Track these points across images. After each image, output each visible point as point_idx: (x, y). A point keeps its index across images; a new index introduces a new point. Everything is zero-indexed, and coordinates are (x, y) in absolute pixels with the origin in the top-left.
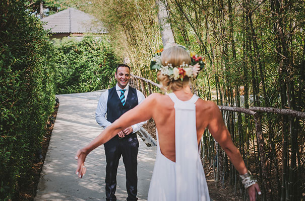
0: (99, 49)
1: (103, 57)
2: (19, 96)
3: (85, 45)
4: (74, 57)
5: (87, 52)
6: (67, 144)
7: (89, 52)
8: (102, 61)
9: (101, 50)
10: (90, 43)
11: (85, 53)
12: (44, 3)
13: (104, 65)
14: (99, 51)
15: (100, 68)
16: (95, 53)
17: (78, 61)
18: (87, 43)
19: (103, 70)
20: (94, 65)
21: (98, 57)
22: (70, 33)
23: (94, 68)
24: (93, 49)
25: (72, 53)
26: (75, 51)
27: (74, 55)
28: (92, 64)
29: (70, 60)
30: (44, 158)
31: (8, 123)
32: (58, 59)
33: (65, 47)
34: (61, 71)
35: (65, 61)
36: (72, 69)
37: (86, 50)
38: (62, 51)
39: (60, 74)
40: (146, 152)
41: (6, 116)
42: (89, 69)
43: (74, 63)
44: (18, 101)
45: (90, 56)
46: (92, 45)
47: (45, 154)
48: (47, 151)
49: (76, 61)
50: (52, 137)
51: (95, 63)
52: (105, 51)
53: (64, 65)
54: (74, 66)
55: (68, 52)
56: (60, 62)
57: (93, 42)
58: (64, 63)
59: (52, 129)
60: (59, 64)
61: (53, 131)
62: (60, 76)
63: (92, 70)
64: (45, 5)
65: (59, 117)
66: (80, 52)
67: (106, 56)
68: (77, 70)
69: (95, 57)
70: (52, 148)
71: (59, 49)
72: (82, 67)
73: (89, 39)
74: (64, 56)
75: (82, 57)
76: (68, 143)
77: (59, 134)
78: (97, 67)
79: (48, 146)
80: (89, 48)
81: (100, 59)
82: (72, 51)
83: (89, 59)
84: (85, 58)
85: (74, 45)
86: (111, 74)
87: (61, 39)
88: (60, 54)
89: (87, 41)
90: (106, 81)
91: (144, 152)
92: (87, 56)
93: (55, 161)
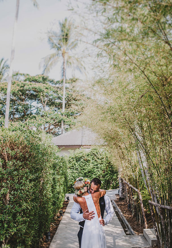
0: (103, 158)
1: (106, 165)
2: (32, 196)
3: (92, 155)
4: (84, 165)
5: (94, 161)
6: (68, 231)
7: (95, 161)
8: (105, 168)
9: (104, 160)
10: (96, 154)
11: (92, 161)
12: (64, 122)
13: (106, 171)
14: (102, 160)
15: (103, 173)
16: (99, 161)
17: (87, 168)
18: (93, 154)
19: (106, 175)
20: (98, 171)
21: (102, 165)
22: (81, 145)
23: (99, 173)
24: (98, 158)
25: (82, 162)
26: (84, 160)
27: (84, 163)
28: (97, 170)
29: (80, 166)
30: (52, 239)
31: (26, 211)
32: (72, 166)
33: (76, 157)
34: (74, 175)
35: (77, 167)
36: (82, 173)
37: (93, 159)
38: (75, 160)
39: (72, 178)
40: (124, 239)
41: (25, 207)
42: (94, 174)
43: (84, 169)
44: (32, 199)
45: (96, 164)
46: (97, 155)
47: (53, 237)
48: (54, 235)
49: (85, 168)
50: (60, 226)
51: (99, 170)
52: (107, 160)
53: (76, 170)
54: (84, 172)
55: (79, 160)
56: (73, 168)
57: (98, 153)
58: (76, 169)
59: (61, 220)
60: (72, 169)
61: (61, 221)
62: (72, 179)
63: (97, 175)
64: (65, 123)
65: (67, 211)
66: (88, 161)
67: (108, 164)
68: (86, 175)
69: (100, 165)
70: (58, 233)
71: (72, 158)
72: (89, 172)
73: (95, 151)
74: (76, 163)
75: (89, 165)
76: (70, 230)
77: (65, 224)
78: (101, 172)
79: (56, 232)
80: (95, 157)
81: (103, 167)
82: (82, 160)
83: (95, 167)
84: (91, 166)
85: (84, 155)
86: (112, 178)
87: (75, 151)
88: (73, 162)
89: (93, 152)
90: (108, 184)
91: (122, 238)
92: (93, 164)
93: (58, 242)
